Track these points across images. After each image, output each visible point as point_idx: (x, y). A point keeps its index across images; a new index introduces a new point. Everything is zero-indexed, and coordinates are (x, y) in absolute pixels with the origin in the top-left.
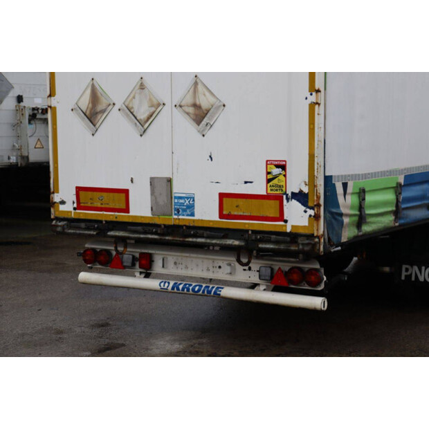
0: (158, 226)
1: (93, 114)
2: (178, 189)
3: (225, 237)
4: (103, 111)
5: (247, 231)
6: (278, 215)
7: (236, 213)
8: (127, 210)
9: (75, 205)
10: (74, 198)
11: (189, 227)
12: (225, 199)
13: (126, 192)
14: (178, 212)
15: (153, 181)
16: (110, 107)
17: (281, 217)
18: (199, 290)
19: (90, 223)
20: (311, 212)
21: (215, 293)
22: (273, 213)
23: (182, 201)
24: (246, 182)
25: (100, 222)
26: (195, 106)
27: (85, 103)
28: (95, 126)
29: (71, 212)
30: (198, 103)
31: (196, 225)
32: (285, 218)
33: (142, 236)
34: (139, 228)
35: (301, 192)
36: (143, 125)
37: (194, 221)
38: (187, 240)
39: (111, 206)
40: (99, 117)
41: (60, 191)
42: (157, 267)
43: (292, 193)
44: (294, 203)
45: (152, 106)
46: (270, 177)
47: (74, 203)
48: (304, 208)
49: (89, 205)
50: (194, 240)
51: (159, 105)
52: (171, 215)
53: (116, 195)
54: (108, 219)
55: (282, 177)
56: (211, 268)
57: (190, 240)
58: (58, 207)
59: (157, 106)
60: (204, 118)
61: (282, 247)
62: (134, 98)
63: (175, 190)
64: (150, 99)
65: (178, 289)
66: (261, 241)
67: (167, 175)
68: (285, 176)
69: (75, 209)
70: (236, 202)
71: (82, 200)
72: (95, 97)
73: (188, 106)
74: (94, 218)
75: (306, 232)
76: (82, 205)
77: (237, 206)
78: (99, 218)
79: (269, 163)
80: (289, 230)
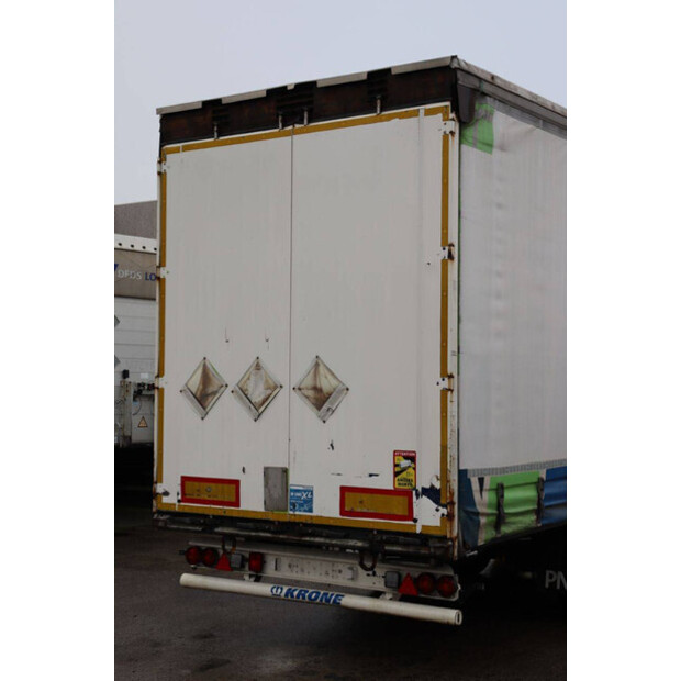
0: (272, 522)
1: (204, 396)
2: (295, 480)
3: (347, 537)
4: (215, 393)
5: (372, 530)
6: (406, 513)
7: (359, 510)
8: (237, 504)
9: (180, 497)
10: (179, 489)
11: (305, 525)
12: (347, 494)
13: (236, 483)
14: (294, 507)
15: (266, 470)
16: (223, 389)
17: (410, 516)
18: (316, 598)
19: (195, 518)
20: (444, 511)
21: (334, 601)
22: (402, 511)
23: (299, 495)
24: (371, 475)
25: (206, 516)
26: (317, 389)
27: (195, 383)
28: (204, 408)
29: (174, 505)
30: (318, 386)
31: (314, 522)
32: (415, 516)
33: (253, 534)
34: (250, 525)
35: (432, 487)
36: (258, 409)
37: (311, 517)
38: (304, 539)
39: (220, 498)
40: (210, 399)
41: (164, 481)
42: (270, 570)
43: (423, 488)
44: (425, 499)
45: (268, 388)
46: (397, 469)
47: (178, 494)
48: (436, 506)
49: (195, 497)
50: (312, 539)
51: (276, 387)
52: (286, 510)
53: (226, 486)
54: (216, 514)
55: (411, 470)
56: (330, 572)
57: (307, 539)
58: (161, 498)
59: (274, 388)
60: (324, 402)
61: (411, 550)
62: (249, 379)
63: (291, 482)
64: (267, 381)
65: (292, 596)
66: (389, 542)
67: (282, 464)
68: (415, 469)
69: (179, 501)
70: (359, 496)
71: (187, 491)
72: (206, 378)
73: (307, 389)
74: (200, 512)
75: (439, 533)
76: (188, 497)
77: (361, 502)
78: (206, 512)
79: (396, 453)
80: (418, 530)
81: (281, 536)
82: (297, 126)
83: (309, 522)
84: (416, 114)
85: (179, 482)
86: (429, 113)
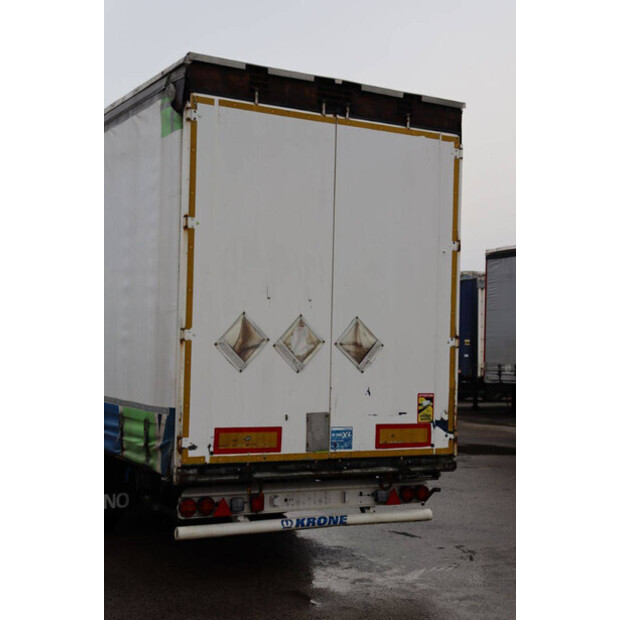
0: (313, 462)
1: (244, 346)
2: (336, 423)
3: (378, 465)
4: (257, 346)
5: (400, 457)
6: (426, 441)
7: (391, 442)
8: (278, 449)
9: (212, 449)
10: (212, 441)
12: (381, 431)
13: (278, 430)
14: (335, 445)
15: (309, 418)
16: (264, 342)
17: (429, 443)
18: (325, 523)
19: (230, 467)
20: (451, 436)
21: (341, 522)
22: (423, 440)
23: (338, 435)
24: (400, 414)
25: (244, 464)
26: (356, 344)
27: (235, 335)
28: (245, 361)
29: (204, 458)
30: (359, 342)
31: (353, 456)
32: (432, 442)
33: (295, 474)
34: (292, 466)
35: (442, 419)
36: (299, 362)
37: (351, 453)
39: (260, 446)
40: (250, 353)
41: (190, 434)
43: (437, 421)
44: (437, 428)
45: (312, 343)
46: (421, 408)
47: (209, 446)
48: (445, 433)
49: (231, 447)
50: (350, 471)
51: (318, 342)
52: (328, 449)
53: (267, 434)
54: (255, 461)
55: (430, 408)
58: (187, 453)
59: (316, 344)
60: (365, 356)
61: (430, 468)
62: (292, 334)
63: (331, 425)
64: (310, 336)
65: (303, 525)
66: (412, 465)
67: (324, 409)
68: (432, 406)
69: (211, 453)
70: (391, 432)
71: (221, 442)
72: (247, 330)
73: (349, 344)
74: (237, 461)
75: (447, 453)
76: (221, 448)
77: (393, 436)
78: (244, 461)
79: (420, 396)
80: (434, 452)
82: (338, 116)
83: (349, 456)
84: (437, 137)
85: (213, 434)
86: (445, 139)
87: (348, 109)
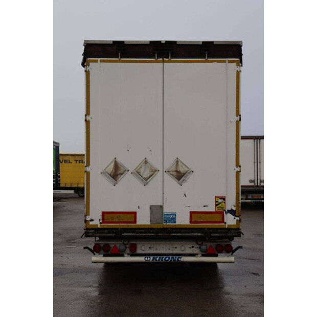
0: (154, 229)
1: (116, 173)
2: (166, 210)
4: (122, 174)
6: (221, 220)
7: (199, 221)
8: (135, 222)
9: (101, 221)
10: (101, 218)
11: (172, 229)
12: (193, 215)
13: (135, 213)
14: (166, 221)
15: (152, 208)
16: (126, 172)
17: (223, 221)
19: (110, 230)
20: (238, 219)
21: (178, 260)
22: (219, 220)
23: (168, 216)
24: (204, 206)
25: (117, 229)
26: (177, 171)
27: (111, 168)
28: (116, 181)
29: (97, 225)
30: (178, 170)
31: (177, 227)
32: (225, 221)
34: (143, 231)
35: (232, 209)
36: (146, 181)
37: (175, 225)
38: (171, 235)
39: (125, 220)
40: (119, 176)
41: (90, 214)
43: (228, 210)
44: (229, 215)
45: (152, 171)
46: (217, 203)
47: (100, 220)
48: (234, 217)
49: (110, 220)
50: (175, 234)
51: (156, 171)
52: (162, 223)
53: (128, 215)
55: (223, 204)
56: (171, 249)
57: (173, 234)
58: (89, 223)
59: (154, 171)
60: (181, 177)
61: (224, 235)
62: (141, 167)
63: (164, 211)
64: (151, 168)
66: (214, 233)
67: (160, 204)
68: (225, 203)
69: (101, 223)
70: (199, 215)
71: (105, 218)
72: (117, 166)
73: (173, 171)
74: (114, 227)
75: (235, 227)
76: (106, 221)
77: (200, 217)
78: (117, 227)
79: (216, 197)
80: (227, 227)
81: (160, 234)
82: (165, 59)
83: (174, 227)
85: (101, 214)
86: (230, 62)
87: (170, 55)
